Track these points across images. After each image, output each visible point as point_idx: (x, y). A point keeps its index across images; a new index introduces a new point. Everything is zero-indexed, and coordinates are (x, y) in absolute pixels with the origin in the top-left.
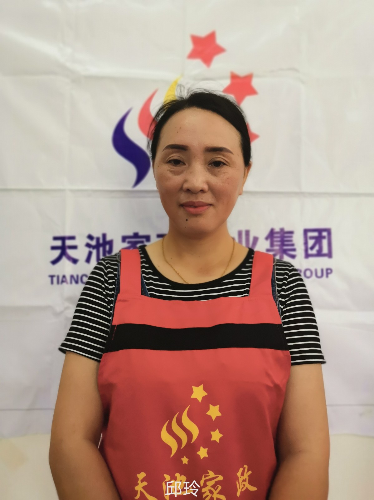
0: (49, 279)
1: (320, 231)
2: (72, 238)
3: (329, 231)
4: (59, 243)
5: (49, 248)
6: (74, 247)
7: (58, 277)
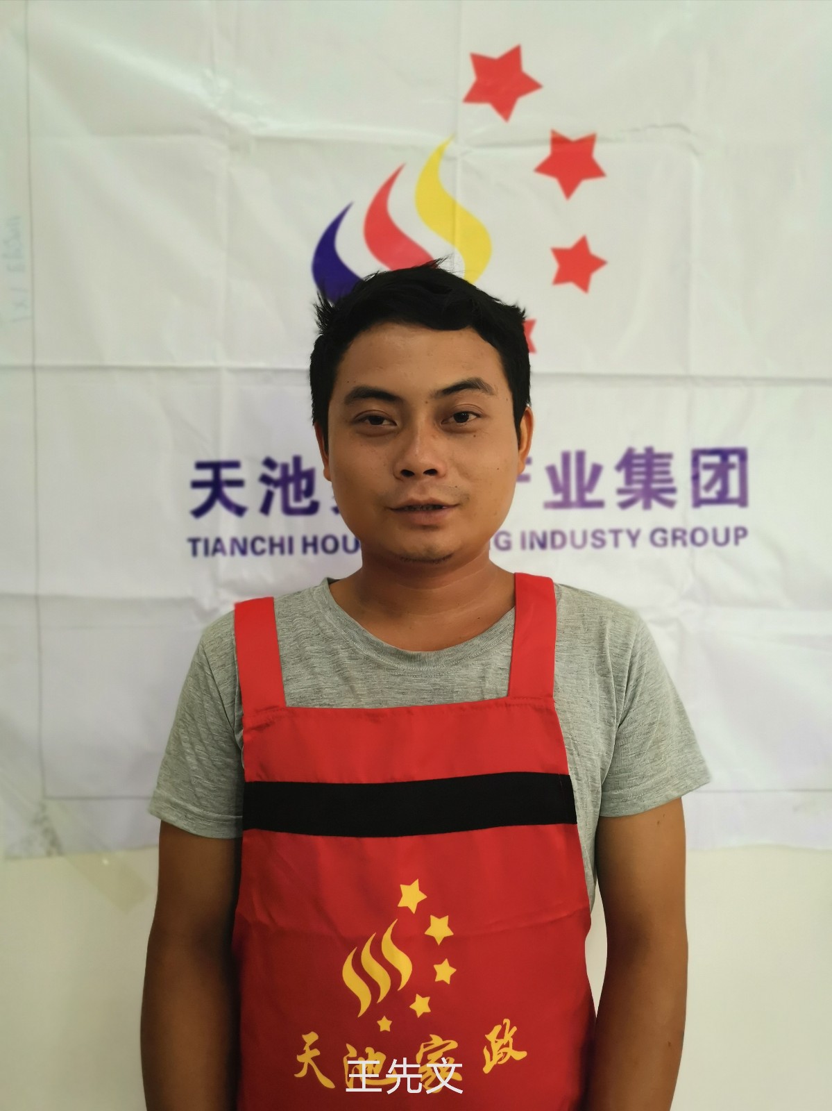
0: (189, 546)
1: (724, 453)
2: (234, 465)
3: (742, 454)
4: (207, 475)
5: (188, 484)
6: (238, 483)
7: (206, 542)
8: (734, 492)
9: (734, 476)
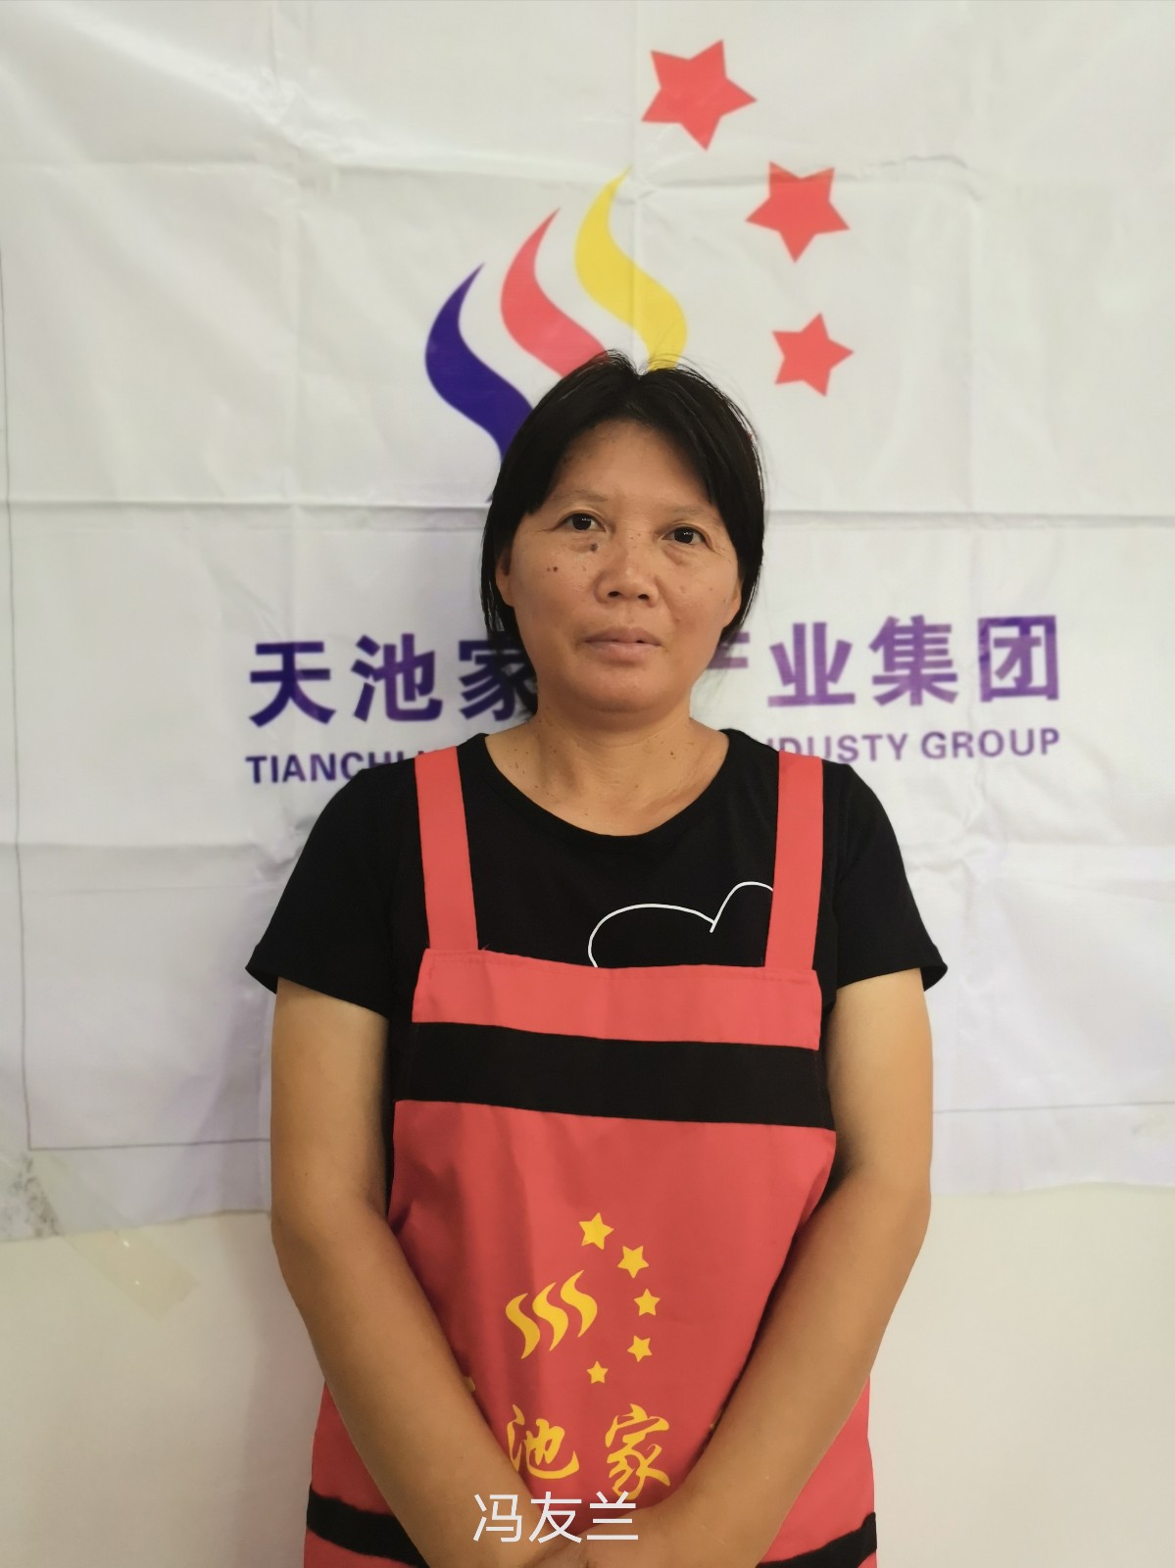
0: (250, 766)
1: (1024, 624)
2: (316, 647)
3: (1049, 624)
4: (274, 663)
5: (247, 677)
6: (322, 674)
7: (275, 760)
8: (1039, 679)
9: (1038, 655)
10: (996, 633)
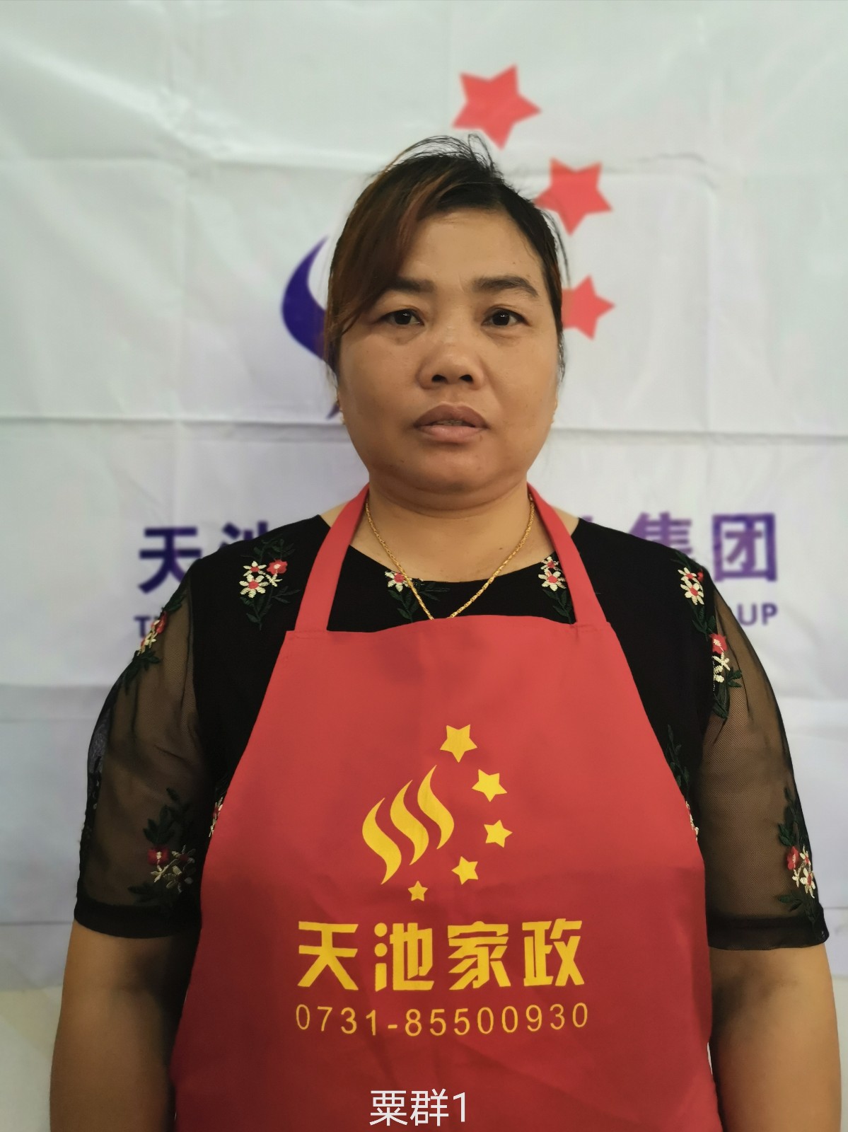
0: (137, 625)
1: (748, 520)
2: (190, 532)
3: (769, 520)
4: (158, 543)
5: (136, 555)
6: (195, 553)
8: (761, 563)
9: (760, 545)
10: (727, 527)
